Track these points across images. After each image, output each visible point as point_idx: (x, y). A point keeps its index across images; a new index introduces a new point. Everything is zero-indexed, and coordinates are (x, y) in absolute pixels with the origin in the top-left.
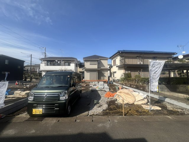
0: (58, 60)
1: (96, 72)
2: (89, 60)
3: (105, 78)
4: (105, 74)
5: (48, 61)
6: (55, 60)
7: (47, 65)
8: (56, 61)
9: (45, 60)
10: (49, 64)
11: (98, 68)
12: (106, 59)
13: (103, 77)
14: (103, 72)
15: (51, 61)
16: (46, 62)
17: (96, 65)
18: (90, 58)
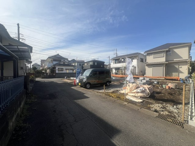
1: (162, 66)
2: (152, 53)
3: (181, 74)
4: (180, 69)
5: (116, 60)
6: (120, 59)
7: (115, 63)
9: (114, 60)
10: (117, 62)
11: (166, 61)
13: (177, 74)
14: (177, 66)
15: (117, 60)
16: (114, 61)
17: (164, 57)
18: (153, 51)
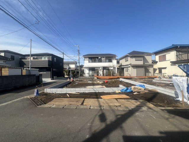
0: (101, 57)
1: (143, 68)
2: (135, 56)
3: (150, 74)
4: (150, 70)
8: (99, 58)
9: (87, 57)
11: (143, 64)
12: (149, 54)
13: (148, 73)
14: (148, 68)
16: (88, 59)
17: (142, 60)
18: (136, 54)
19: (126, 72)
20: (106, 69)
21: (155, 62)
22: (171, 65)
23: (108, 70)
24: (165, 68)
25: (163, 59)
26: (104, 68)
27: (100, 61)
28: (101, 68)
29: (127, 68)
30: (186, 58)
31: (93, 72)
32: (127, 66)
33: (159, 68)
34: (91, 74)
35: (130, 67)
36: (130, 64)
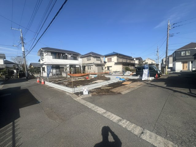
3: (104, 71)
4: (103, 68)
8: (66, 54)
12: (103, 56)
17: (100, 61)
19: (88, 69)
20: (73, 67)
21: (105, 62)
22: (115, 65)
23: (75, 67)
24: (111, 67)
25: (110, 60)
26: (71, 66)
27: (66, 58)
28: (67, 66)
29: (89, 67)
30: (122, 61)
31: (57, 70)
32: (90, 65)
33: (107, 67)
34: (55, 73)
35: (93, 65)
36: (93, 63)
